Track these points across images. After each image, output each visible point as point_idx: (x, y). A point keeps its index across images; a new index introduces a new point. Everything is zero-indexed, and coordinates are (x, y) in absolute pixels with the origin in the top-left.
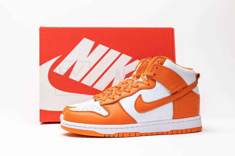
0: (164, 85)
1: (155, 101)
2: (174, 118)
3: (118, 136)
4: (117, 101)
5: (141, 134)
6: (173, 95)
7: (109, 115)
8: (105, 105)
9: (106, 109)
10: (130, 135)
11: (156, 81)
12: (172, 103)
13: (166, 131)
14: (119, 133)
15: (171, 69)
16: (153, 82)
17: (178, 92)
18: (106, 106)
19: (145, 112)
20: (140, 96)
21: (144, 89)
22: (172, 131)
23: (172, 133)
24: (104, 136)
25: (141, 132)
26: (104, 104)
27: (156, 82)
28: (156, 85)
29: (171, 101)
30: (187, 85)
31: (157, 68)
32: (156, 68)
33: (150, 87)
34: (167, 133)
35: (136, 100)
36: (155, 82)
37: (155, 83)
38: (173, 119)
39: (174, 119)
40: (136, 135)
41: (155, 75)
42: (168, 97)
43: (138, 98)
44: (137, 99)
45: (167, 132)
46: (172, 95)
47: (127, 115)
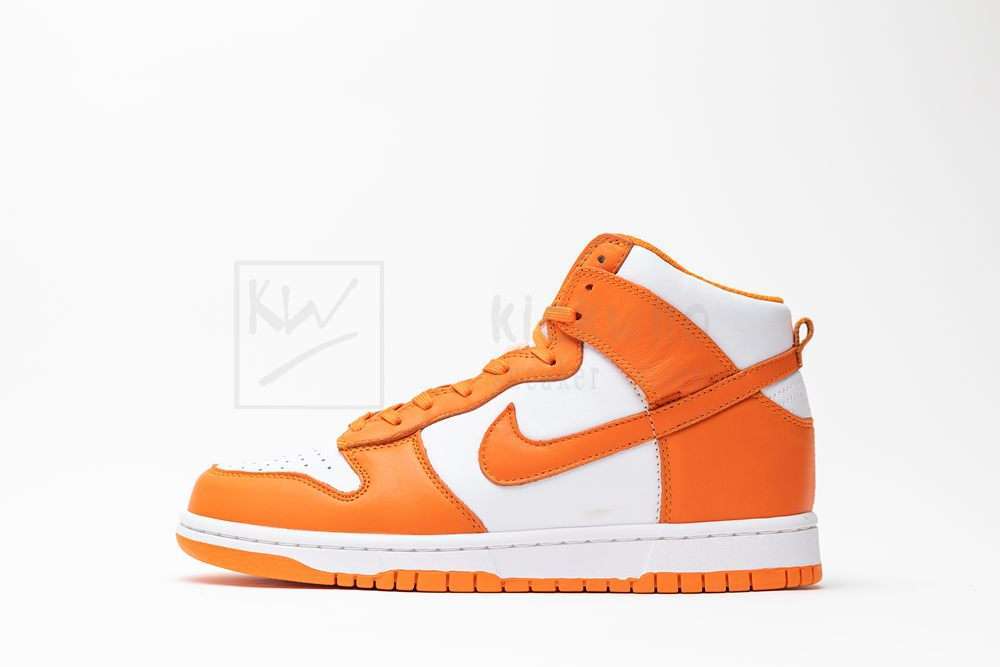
0: (616, 362)
1: (575, 436)
2: (667, 516)
3: (395, 584)
4: (412, 433)
5: (503, 582)
6: (660, 410)
7: (363, 489)
8: (355, 447)
9: (357, 465)
10: (448, 583)
11: (586, 344)
12: (656, 447)
13: (624, 578)
14: (396, 574)
15: (649, 291)
16: (573, 349)
17: (685, 397)
18: (358, 453)
19: (521, 484)
20: (511, 409)
21: (531, 379)
22: (655, 576)
23: (656, 585)
24: (333, 583)
25: (504, 575)
26: (352, 443)
27: (582, 351)
28: (581, 363)
29: (650, 438)
30: (732, 365)
31: (589, 287)
32: (585, 285)
33: (557, 371)
34: (630, 588)
35: (491, 430)
36: (579, 349)
37: (579, 356)
38: (660, 522)
39: (665, 522)
40: (476, 583)
41: (578, 316)
42: (635, 419)
43: (498, 419)
44: (494, 424)
45: (629, 579)
46: (654, 409)
47: (442, 493)
